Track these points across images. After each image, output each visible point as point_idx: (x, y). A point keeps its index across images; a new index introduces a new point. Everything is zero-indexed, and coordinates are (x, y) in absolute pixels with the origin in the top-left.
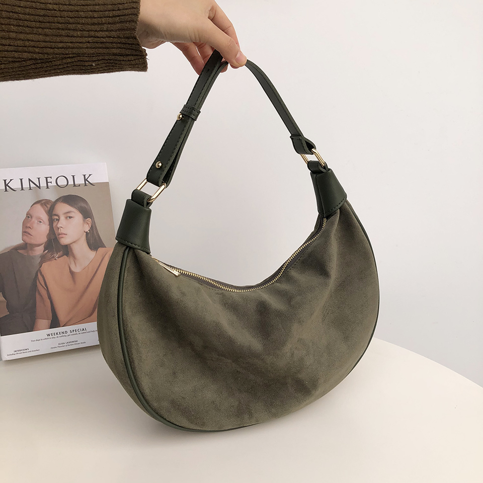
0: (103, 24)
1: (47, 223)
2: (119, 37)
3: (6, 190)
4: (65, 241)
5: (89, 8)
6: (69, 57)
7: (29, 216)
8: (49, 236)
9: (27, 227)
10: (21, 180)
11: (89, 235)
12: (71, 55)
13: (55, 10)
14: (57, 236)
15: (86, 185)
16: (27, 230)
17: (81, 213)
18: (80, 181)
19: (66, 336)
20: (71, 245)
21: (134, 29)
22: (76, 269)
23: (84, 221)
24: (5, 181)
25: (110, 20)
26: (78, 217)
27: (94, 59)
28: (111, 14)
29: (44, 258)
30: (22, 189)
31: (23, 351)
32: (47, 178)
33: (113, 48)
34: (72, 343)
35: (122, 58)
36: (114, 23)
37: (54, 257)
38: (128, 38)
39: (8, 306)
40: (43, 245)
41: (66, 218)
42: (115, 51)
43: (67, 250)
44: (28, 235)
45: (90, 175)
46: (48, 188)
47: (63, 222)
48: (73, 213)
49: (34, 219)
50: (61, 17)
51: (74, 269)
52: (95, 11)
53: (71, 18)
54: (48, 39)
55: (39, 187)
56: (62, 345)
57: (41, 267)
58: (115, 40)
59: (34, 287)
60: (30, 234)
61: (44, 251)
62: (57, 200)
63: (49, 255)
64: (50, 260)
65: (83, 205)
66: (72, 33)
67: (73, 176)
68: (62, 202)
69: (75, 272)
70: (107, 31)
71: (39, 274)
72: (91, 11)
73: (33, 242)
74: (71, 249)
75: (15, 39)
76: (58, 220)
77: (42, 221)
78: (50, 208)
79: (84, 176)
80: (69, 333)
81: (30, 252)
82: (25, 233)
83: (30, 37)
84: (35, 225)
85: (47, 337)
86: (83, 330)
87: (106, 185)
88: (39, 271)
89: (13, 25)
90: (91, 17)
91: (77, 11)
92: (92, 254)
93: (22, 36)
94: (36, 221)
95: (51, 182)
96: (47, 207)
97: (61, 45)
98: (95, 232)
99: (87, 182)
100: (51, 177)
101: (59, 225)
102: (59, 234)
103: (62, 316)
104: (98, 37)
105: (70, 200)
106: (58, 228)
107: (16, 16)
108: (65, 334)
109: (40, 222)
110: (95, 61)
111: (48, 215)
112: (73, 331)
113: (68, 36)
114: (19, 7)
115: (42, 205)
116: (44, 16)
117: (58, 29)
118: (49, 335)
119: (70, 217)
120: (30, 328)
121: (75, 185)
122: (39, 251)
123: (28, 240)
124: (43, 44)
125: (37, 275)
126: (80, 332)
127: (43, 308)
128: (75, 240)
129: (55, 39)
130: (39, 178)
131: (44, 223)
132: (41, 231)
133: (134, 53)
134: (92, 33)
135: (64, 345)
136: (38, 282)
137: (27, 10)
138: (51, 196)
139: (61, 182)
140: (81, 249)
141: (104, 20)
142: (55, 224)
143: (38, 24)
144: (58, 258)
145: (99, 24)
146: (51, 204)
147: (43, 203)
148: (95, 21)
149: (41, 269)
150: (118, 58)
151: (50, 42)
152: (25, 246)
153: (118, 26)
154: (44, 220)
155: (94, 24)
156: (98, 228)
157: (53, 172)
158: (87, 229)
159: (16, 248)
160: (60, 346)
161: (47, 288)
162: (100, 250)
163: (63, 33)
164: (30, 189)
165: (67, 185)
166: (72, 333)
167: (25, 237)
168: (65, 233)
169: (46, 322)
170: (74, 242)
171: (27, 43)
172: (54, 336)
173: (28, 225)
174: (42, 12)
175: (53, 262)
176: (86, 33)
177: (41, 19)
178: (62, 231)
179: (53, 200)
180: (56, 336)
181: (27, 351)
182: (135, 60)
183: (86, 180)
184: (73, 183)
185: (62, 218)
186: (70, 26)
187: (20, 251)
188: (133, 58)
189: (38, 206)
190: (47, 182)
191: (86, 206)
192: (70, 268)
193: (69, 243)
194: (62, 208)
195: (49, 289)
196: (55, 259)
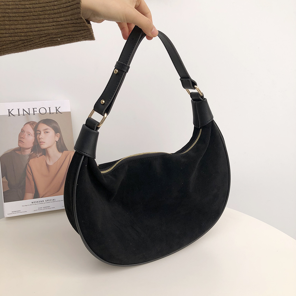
0: (60, 13)
1: (33, 135)
2: (71, 20)
3: (9, 116)
4: (44, 146)
5: (51, 4)
6: (44, 37)
7: (23, 131)
8: (34, 143)
9: (21, 138)
10: (19, 109)
11: (58, 143)
12: (44, 35)
13: (31, 8)
14: (39, 143)
16: (21, 139)
17: (53, 130)
18: (53, 110)
19: (43, 203)
20: (47, 149)
21: (80, 13)
22: (50, 163)
23: (55, 135)
24: (9, 110)
25: (65, 9)
26: (52, 132)
27: (59, 36)
28: (65, 5)
29: (31, 156)
30: (19, 115)
31: (17, 212)
32: (34, 109)
33: (69, 27)
34: (47, 208)
35: (76, 33)
36: (68, 11)
37: (37, 156)
38: (77, 19)
39: (9, 185)
40: (31, 148)
41: (45, 133)
42: (71, 29)
43: (45, 152)
44: (22, 142)
45: (60, 107)
46: (34, 114)
47: (43, 135)
48: (49, 130)
49: (25, 133)
50: (34, 12)
51: (48, 163)
52: (55, 5)
53: (41, 11)
54: (28, 26)
55: (29, 114)
56: (40, 209)
57: (29, 161)
58: (70, 22)
59: (25, 174)
60: (23, 142)
61: (31, 152)
62: (39, 122)
63: (34, 155)
64: (34, 157)
65: (55, 125)
66: (43, 21)
67: (50, 108)
68: (42, 123)
69: (49, 165)
70: (64, 17)
71: (28, 166)
72: (53, 6)
73: (25, 146)
74: (47, 152)
75: (9, 29)
76: (40, 134)
78: (35, 126)
79: (56, 108)
80: (45, 202)
81: (23, 152)
82: (20, 141)
83: (18, 26)
84: (26, 137)
85: (32, 204)
86: (53, 200)
87: (69, 113)
88: (28, 164)
89: (7, 21)
90: (53, 10)
91: (44, 7)
92: (59, 155)
93: (13, 27)
94: (27, 134)
95: (36, 111)
96: (34, 126)
97: (36, 29)
98: (62, 141)
99: (58, 112)
100: (36, 108)
101: (40, 137)
103: (41, 191)
104: (59, 22)
105: (47, 122)
106: (40, 139)
107: (7, 15)
108: (42, 202)
109: (29, 135)
110: (60, 37)
111: (34, 131)
112: (47, 200)
113: (41, 23)
114: (9, 9)
115: (30, 125)
116: (24, 12)
117: (34, 19)
118: (32, 203)
119: (47, 132)
120: (22, 198)
121: (50, 113)
122: (28, 152)
123: (21, 145)
124: (25, 30)
125: (26, 166)
126: (51, 201)
127: (30, 186)
128: (49, 146)
129: (32, 26)
130: (29, 109)
131: (31, 135)
132: (30, 140)
133: (83, 28)
134: (55, 20)
135: (41, 209)
136: (27, 170)
137: (14, 11)
138: (36, 119)
139: (43, 111)
140: (54, 152)
141: (61, 10)
142: (38, 136)
143: (21, 18)
144: (40, 156)
145: (58, 13)
146: (35, 124)
147: (31, 123)
148: (56, 11)
149: (29, 163)
150: (74, 33)
151: (30, 28)
152: (20, 149)
153: (70, 12)
154: (31, 133)
155: (55, 14)
156: (64, 139)
157: (37, 105)
158: (57, 139)
159: (15, 150)
160: (39, 209)
161: (32, 174)
162: (65, 152)
163: (37, 21)
164: (24, 115)
165: (46, 113)
166: (47, 202)
167: (20, 144)
168: (44, 142)
169: (31, 195)
170: (49, 147)
171: (16, 31)
172: (36, 203)
173: (22, 137)
174: (23, 11)
175: (36, 159)
176: (51, 20)
177: (23, 15)
178: (42, 140)
179: (37, 122)
180: (37, 203)
181: (20, 212)
182: (84, 33)
183: (57, 110)
185: (42, 133)
186: (41, 17)
187: (16, 152)
188: (83, 32)
189: (28, 125)
190: (34, 111)
191: (57, 126)
192: (46, 162)
193: (46, 147)
194: (43, 127)
195: (34, 175)
196: (38, 157)
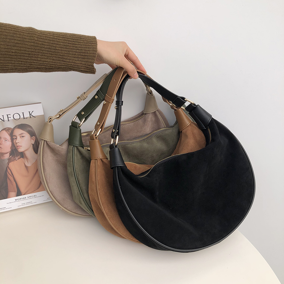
1: (10, 140)
4: (21, 150)
8: (11, 148)
11: (34, 146)
15: (30, 117)
17: (29, 134)
19: (25, 200)
20: (25, 152)
22: (29, 164)
23: (31, 138)
26: (27, 136)
29: (10, 160)
31: (3, 209)
32: (7, 115)
34: (29, 203)
40: (9, 153)
41: (21, 137)
43: (22, 155)
45: (33, 111)
46: (9, 121)
47: (19, 140)
48: (24, 134)
49: (2, 139)
51: (27, 164)
55: (4, 121)
56: (24, 204)
57: (8, 165)
59: (6, 176)
60: (1, 148)
61: (10, 156)
62: (15, 128)
63: (13, 158)
64: (13, 161)
65: (30, 129)
67: (23, 113)
68: (17, 128)
71: (8, 169)
73: (3, 152)
74: (25, 154)
76: (16, 139)
77: (7, 140)
79: (29, 112)
80: (27, 198)
81: (2, 157)
84: (3, 142)
86: (35, 196)
88: (8, 167)
94: (4, 140)
95: (10, 117)
96: (9, 132)
100: (10, 115)
101: (17, 141)
102: (17, 146)
105: (22, 127)
106: (17, 143)
111: (10, 136)
112: (29, 197)
115: (6, 131)
118: (16, 200)
119: (23, 137)
120: (5, 196)
121: (24, 118)
122: (7, 156)
126: (33, 197)
127: (11, 186)
130: (3, 116)
131: (8, 141)
132: (7, 146)
136: (8, 173)
138: (11, 125)
139: (17, 117)
140: (31, 154)
142: (14, 141)
144: (18, 159)
146: (11, 130)
147: (6, 129)
149: (9, 166)
154: (8, 139)
157: (11, 111)
158: (33, 142)
160: (23, 205)
161: (13, 176)
165: (20, 118)
166: (29, 198)
168: (21, 145)
169: (14, 193)
170: (26, 150)
175: (15, 162)
178: (19, 144)
179: (12, 128)
180: (20, 200)
181: (5, 208)
183: (30, 114)
184: (23, 117)
185: (18, 137)
189: (4, 132)
190: (8, 118)
191: (32, 130)
192: (25, 164)
193: (23, 151)
194: (18, 132)
195: (15, 177)
196: (16, 160)
